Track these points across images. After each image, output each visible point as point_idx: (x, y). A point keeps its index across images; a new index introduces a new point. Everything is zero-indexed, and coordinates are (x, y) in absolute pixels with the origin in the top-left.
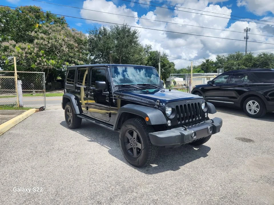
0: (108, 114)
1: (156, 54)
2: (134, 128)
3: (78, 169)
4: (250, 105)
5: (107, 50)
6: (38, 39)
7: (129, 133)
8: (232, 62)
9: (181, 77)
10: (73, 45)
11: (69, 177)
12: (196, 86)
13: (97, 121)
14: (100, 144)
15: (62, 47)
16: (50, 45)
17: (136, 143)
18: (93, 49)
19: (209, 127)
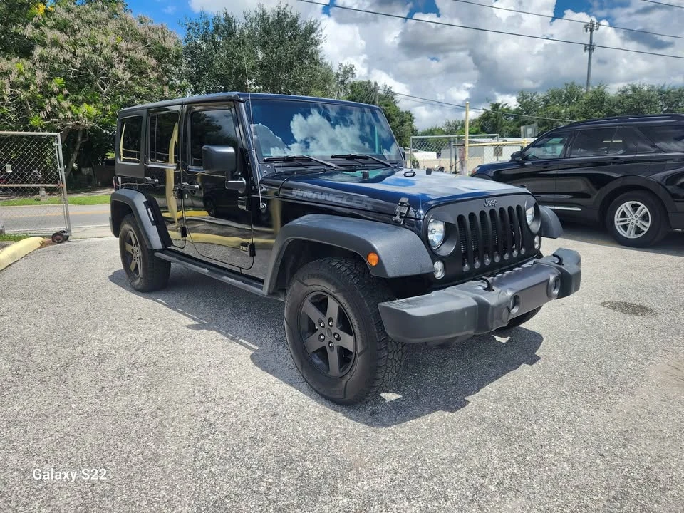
0: (246, 246)
1: (366, 90)
2: (329, 288)
3: (158, 419)
4: (623, 215)
5: (237, 77)
6: (44, 45)
7: (314, 304)
8: (556, 108)
9: (428, 150)
10: (144, 62)
11: (128, 448)
12: (478, 167)
13: (214, 268)
14: (225, 335)
15: (114, 69)
16: (78, 63)
17: (335, 334)
18: (200, 73)
19: (552, 278)
